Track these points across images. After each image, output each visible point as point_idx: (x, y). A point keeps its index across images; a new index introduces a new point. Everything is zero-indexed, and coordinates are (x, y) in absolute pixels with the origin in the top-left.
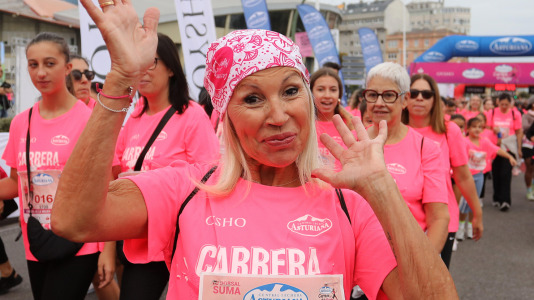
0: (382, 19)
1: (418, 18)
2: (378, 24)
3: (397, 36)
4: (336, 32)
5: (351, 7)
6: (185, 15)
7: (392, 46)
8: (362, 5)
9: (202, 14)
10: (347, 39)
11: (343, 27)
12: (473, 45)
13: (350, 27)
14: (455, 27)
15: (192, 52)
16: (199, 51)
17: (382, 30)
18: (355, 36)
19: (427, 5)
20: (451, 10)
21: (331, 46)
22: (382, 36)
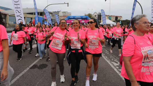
0: (59, 14)
1: (64, 14)
2: (58, 15)
3: (61, 16)
4: (51, 15)
5: (54, 12)
6: (15, 8)
7: (60, 18)
8: (55, 12)
9: (20, 8)
10: (53, 17)
11: (53, 15)
12: (73, 17)
13: (54, 15)
14: (69, 15)
15: (17, 16)
16: (19, 16)
17: (59, 15)
18: (55, 17)
19: (65, 12)
20: (68, 13)
21: (50, 17)
22: (59, 16)
